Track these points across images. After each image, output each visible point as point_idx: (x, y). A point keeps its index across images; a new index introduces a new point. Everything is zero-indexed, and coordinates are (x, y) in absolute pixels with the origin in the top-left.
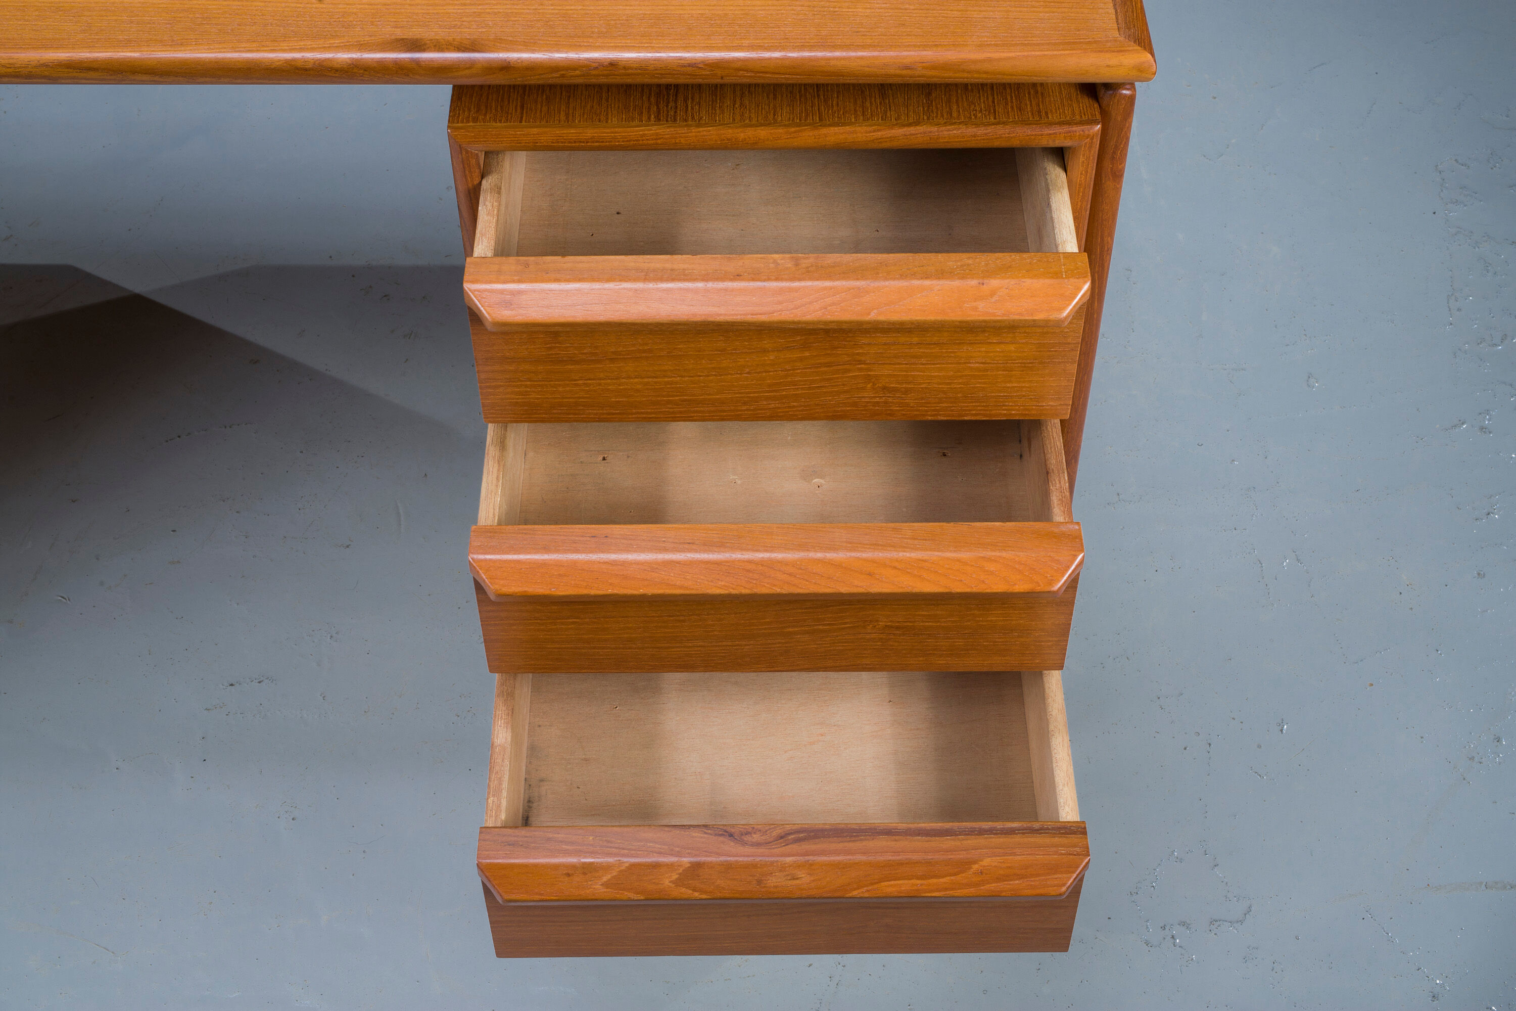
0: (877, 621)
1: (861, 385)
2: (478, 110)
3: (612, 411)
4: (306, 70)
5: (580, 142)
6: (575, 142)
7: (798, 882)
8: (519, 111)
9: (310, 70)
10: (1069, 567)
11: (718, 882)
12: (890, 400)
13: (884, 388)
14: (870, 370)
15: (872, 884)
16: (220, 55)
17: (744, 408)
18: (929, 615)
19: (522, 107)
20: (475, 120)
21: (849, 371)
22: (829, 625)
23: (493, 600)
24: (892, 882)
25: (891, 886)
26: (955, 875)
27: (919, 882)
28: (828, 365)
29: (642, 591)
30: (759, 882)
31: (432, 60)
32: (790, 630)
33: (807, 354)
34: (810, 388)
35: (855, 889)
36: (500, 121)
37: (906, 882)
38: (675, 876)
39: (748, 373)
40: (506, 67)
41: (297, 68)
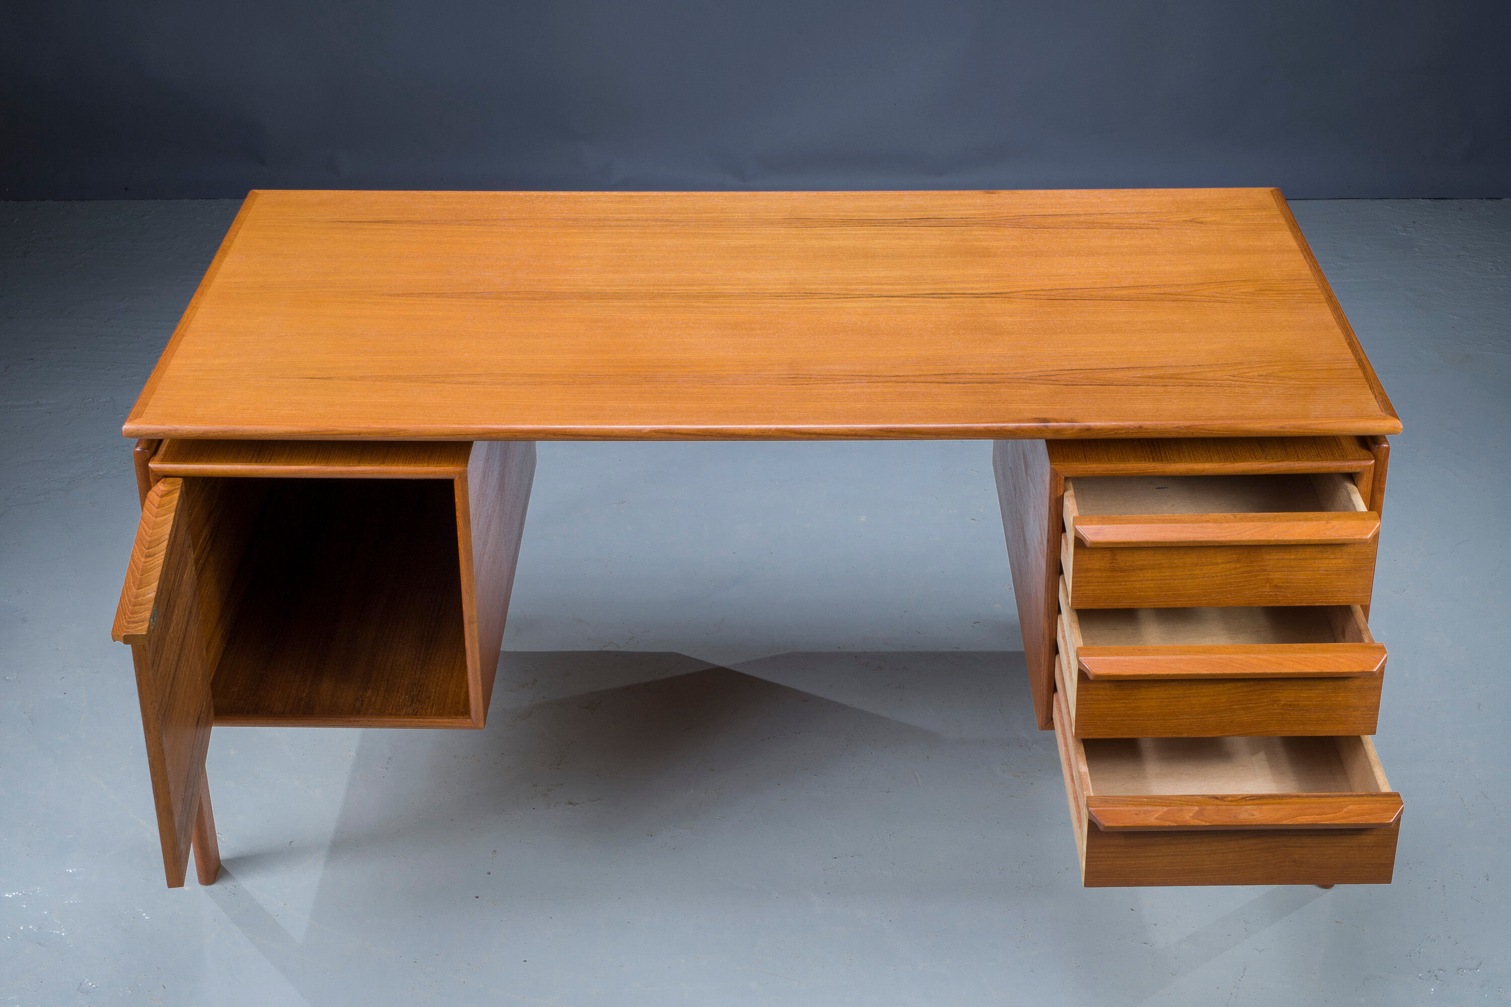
0: (1280, 701)
1: (1263, 584)
2: (1064, 458)
3: (1136, 601)
4: (994, 431)
5: (1117, 471)
6: (1114, 471)
7: (1254, 817)
8: (1084, 457)
9: (996, 431)
10: (1381, 660)
11: (1214, 817)
12: (1278, 593)
13: (1276, 586)
14: (1269, 575)
15: (1293, 818)
16: (953, 425)
17: (1204, 598)
18: (1307, 697)
19: (1085, 457)
20: (1064, 462)
21: (1258, 575)
22: (1254, 703)
23: (1091, 679)
24: (1303, 817)
25: (1303, 818)
26: (1336, 813)
27: (1317, 816)
28: (1248, 572)
29: (1167, 673)
30: (1235, 817)
31: (1054, 426)
32: (1235, 707)
33: (1238, 565)
34: (1238, 586)
35: (1284, 820)
36: (1076, 462)
37: (1311, 816)
38: (1191, 815)
39: (1208, 577)
40: (1089, 429)
41: (989, 430)
